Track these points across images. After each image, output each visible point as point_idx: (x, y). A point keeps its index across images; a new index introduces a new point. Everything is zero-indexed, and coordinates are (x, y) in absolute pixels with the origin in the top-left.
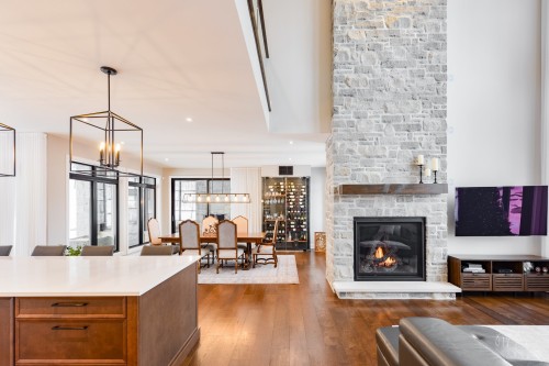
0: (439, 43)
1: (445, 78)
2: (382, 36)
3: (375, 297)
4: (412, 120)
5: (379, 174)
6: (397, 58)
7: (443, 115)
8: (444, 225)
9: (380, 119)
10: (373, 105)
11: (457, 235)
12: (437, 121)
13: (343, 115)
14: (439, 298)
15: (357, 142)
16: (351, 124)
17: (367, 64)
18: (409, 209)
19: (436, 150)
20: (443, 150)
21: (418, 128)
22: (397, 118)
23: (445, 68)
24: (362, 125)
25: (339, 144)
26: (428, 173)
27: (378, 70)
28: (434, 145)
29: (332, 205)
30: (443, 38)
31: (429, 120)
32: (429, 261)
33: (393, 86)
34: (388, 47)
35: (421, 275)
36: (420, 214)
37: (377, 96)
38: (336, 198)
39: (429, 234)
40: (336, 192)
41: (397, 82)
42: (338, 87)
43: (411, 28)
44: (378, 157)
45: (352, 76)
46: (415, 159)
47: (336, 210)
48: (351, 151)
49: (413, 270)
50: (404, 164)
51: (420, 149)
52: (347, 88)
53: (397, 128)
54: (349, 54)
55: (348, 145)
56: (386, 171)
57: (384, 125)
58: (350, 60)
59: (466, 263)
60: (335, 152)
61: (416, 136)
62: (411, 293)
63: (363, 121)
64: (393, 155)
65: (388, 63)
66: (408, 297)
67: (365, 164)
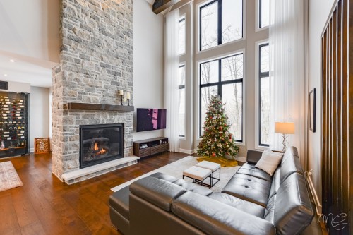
0: (129, 33)
1: (132, 52)
2: (100, 13)
3: (95, 175)
4: (117, 70)
5: (98, 97)
6: (108, 31)
7: (131, 71)
8: (132, 127)
9: (98, 64)
10: (94, 53)
11: (137, 131)
12: (129, 73)
13: (69, 52)
14: (130, 165)
15: (83, 75)
16: (78, 61)
17: (90, 26)
18: (116, 119)
19: (128, 88)
20: (132, 89)
21: (120, 74)
22: (108, 66)
23: (132, 48)
24: (86, 64)
25: (67, 73)
26: (125, 100)
27: (97, 33)
28: (127, 85)
29: (61, 117)
30: (131, 32)
31: (125, 72)
32: (125, 146)
33: (106, 46)
34: (102, 20)
35: (121, 155)
36: (121, 122)
37: (96, 48)
38: (65, 112)
39: (125, 132)
40: (65, 106)
41: (109, 45)
42: (66, 32)
43: (116, 18)
44: (97, 87)
45: (78, 29)
46: (118, 92)
47: (65, 121)
48: (78, 80)
49: (116, 153)
50: (113, 94)
51: (121, 86)
52: (74, 35)
53: (109, 72)
54: (76, 12)
55: (75, 75)
56: (102, 96)
57: (101, 68)
58: (77, 17)
59: (141, 145)
60: (64, 78)
61: (119, 79)
62: (117, 167)
63: (86, 62)
64: (106, 87)
65: (102, 30)
66: (115, 169)
67: (88, 90)
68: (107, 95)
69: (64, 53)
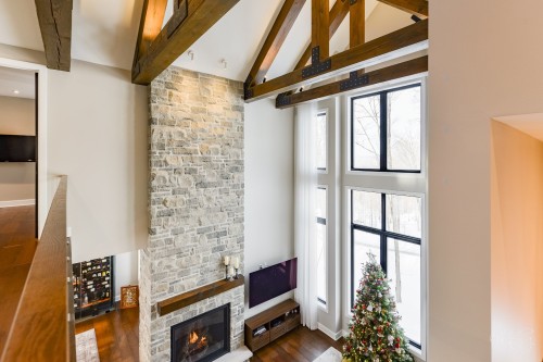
0: (238, 167)
1: (243, 192)
2: (198, 162)
4: (220, 229)
5: (194, 280)
6: (209, 179)
7: (241, 221)
8: (242, 303)
9: (195, 232)
10: (189, 220)
11: (251, 307)
12: (238, 226)
13: (161, 234)
15: (175, 256)
16: (169, 241)
17: (183, 186)
18: (218, 301)
19: (236, 248)
20: (242, 247)
21: (225, 233)
22: (209, 228)
23: (243, 186)
24: (180, 241)
25: (156, 263)
27: (193, 191)
28: (235, 244)
30: (240, 163)
31: (232, 226)
32: (232, 336)
33: (206, 203)
34: (202, 171)
35: (226, 349)
36: (226, 302)
37: (192, 212)
38: (153, 316)
39: (232, 315)
40: (153, 309)
41: (209, 199)
42: (155, 209)
43: (220, 155)
44: (193, 265)
45: (170, 198)
46: (223, 259)
47: (153, 327)
48: (169, 267)
49: (219, 346)
50: (214, 266)
51: (226, 250)
52: (165, 208)
53: (209, 237)
54: (167, 178)
55: (165, 262)
56: (199, 275)
57: (199, 236)
58: (168, 183)
59: (256, 330)
60: (153, 271)
61: (223, 240)
63: (180, 237)
64: (205, 260)
65: (201, 184)
67: (181, 274)
68: (207, 270)
69: (153, 239)
